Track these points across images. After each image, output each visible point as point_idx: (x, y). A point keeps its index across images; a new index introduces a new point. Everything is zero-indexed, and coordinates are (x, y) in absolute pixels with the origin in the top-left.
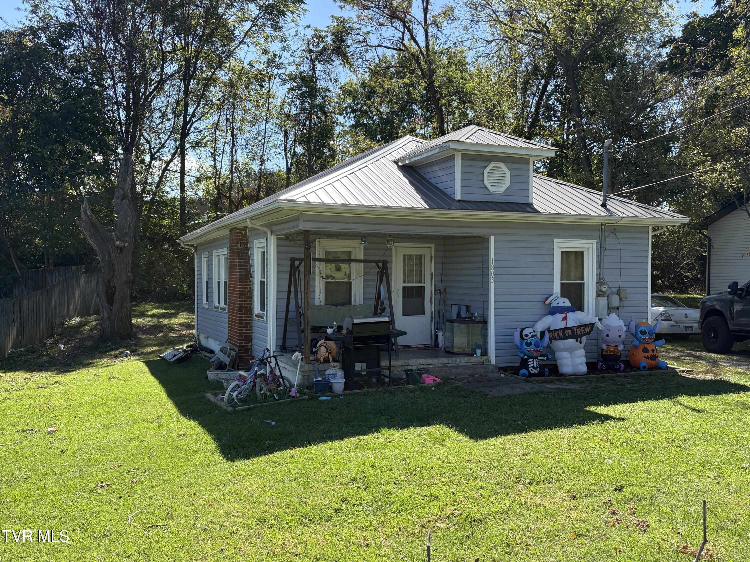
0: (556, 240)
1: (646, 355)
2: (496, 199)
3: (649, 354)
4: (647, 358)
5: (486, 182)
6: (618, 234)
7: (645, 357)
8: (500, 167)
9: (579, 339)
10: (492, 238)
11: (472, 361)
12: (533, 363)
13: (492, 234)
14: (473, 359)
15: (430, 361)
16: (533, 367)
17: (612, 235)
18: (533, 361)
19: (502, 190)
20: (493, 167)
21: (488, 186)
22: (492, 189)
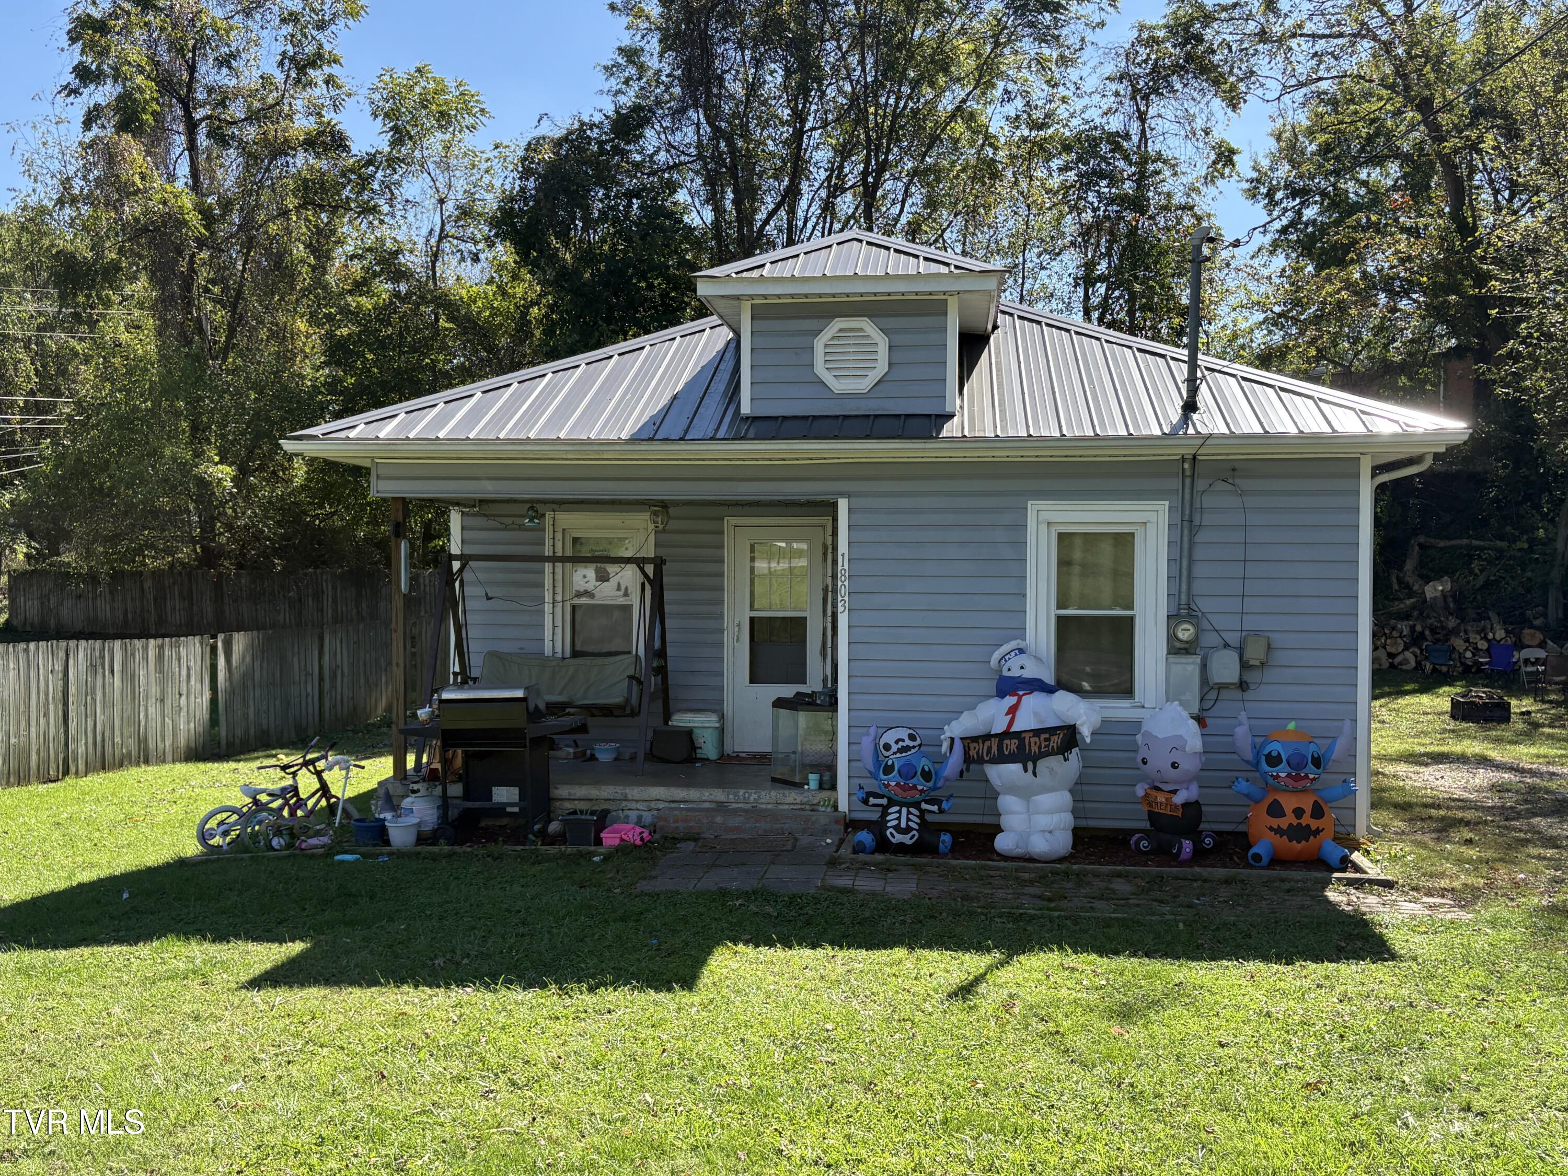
0: (1033, 507)
1: (1275, 822)
2: (851, 408)
3: (1284, 823)
4: (1278, 831)
5: (820, 369)
6: (1244, 483)
7: (1271, 829)
8: (861, 330)
9: (1030, 765)
10: (843, 505)
11: (789, 800)
12: (899, 819)
13: (842, 495)
14: (792, 797)
15: (679, 793)
16: (897, 828)
17: (1221, 486)
18: (899, 812)
19: (863, 385)
20: (841, 330)
21: (828, 378)
22: (837, 386)
